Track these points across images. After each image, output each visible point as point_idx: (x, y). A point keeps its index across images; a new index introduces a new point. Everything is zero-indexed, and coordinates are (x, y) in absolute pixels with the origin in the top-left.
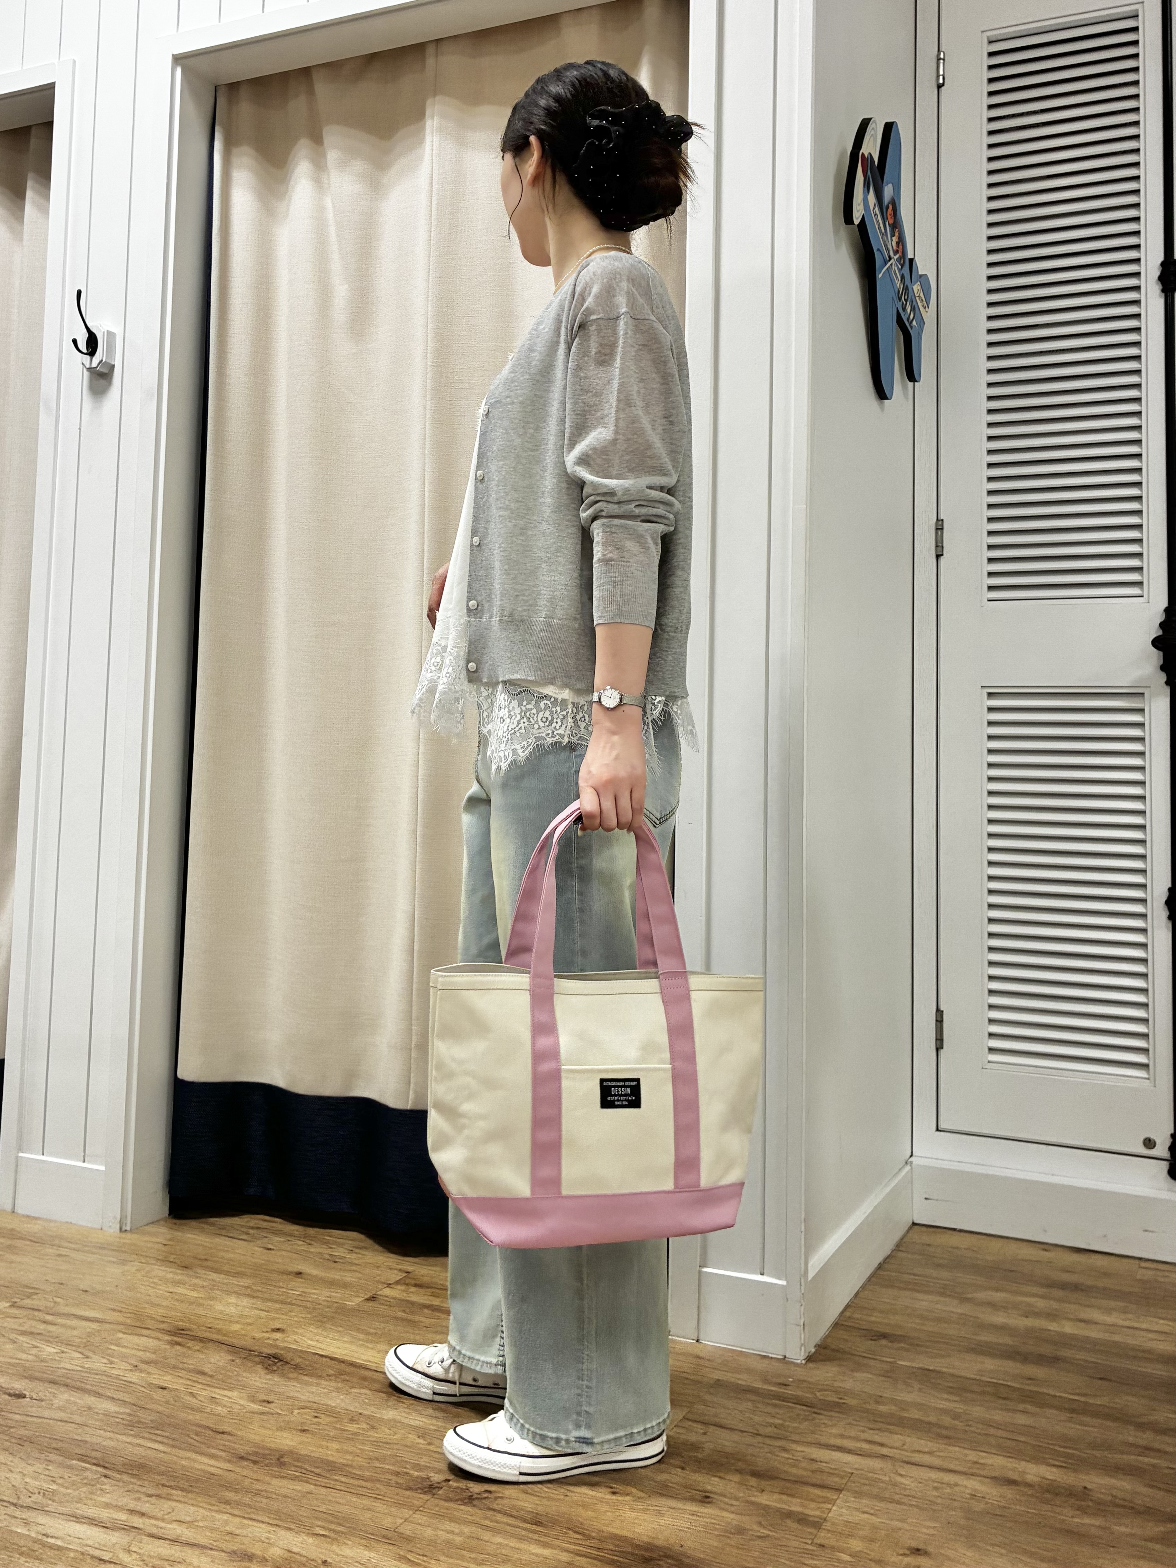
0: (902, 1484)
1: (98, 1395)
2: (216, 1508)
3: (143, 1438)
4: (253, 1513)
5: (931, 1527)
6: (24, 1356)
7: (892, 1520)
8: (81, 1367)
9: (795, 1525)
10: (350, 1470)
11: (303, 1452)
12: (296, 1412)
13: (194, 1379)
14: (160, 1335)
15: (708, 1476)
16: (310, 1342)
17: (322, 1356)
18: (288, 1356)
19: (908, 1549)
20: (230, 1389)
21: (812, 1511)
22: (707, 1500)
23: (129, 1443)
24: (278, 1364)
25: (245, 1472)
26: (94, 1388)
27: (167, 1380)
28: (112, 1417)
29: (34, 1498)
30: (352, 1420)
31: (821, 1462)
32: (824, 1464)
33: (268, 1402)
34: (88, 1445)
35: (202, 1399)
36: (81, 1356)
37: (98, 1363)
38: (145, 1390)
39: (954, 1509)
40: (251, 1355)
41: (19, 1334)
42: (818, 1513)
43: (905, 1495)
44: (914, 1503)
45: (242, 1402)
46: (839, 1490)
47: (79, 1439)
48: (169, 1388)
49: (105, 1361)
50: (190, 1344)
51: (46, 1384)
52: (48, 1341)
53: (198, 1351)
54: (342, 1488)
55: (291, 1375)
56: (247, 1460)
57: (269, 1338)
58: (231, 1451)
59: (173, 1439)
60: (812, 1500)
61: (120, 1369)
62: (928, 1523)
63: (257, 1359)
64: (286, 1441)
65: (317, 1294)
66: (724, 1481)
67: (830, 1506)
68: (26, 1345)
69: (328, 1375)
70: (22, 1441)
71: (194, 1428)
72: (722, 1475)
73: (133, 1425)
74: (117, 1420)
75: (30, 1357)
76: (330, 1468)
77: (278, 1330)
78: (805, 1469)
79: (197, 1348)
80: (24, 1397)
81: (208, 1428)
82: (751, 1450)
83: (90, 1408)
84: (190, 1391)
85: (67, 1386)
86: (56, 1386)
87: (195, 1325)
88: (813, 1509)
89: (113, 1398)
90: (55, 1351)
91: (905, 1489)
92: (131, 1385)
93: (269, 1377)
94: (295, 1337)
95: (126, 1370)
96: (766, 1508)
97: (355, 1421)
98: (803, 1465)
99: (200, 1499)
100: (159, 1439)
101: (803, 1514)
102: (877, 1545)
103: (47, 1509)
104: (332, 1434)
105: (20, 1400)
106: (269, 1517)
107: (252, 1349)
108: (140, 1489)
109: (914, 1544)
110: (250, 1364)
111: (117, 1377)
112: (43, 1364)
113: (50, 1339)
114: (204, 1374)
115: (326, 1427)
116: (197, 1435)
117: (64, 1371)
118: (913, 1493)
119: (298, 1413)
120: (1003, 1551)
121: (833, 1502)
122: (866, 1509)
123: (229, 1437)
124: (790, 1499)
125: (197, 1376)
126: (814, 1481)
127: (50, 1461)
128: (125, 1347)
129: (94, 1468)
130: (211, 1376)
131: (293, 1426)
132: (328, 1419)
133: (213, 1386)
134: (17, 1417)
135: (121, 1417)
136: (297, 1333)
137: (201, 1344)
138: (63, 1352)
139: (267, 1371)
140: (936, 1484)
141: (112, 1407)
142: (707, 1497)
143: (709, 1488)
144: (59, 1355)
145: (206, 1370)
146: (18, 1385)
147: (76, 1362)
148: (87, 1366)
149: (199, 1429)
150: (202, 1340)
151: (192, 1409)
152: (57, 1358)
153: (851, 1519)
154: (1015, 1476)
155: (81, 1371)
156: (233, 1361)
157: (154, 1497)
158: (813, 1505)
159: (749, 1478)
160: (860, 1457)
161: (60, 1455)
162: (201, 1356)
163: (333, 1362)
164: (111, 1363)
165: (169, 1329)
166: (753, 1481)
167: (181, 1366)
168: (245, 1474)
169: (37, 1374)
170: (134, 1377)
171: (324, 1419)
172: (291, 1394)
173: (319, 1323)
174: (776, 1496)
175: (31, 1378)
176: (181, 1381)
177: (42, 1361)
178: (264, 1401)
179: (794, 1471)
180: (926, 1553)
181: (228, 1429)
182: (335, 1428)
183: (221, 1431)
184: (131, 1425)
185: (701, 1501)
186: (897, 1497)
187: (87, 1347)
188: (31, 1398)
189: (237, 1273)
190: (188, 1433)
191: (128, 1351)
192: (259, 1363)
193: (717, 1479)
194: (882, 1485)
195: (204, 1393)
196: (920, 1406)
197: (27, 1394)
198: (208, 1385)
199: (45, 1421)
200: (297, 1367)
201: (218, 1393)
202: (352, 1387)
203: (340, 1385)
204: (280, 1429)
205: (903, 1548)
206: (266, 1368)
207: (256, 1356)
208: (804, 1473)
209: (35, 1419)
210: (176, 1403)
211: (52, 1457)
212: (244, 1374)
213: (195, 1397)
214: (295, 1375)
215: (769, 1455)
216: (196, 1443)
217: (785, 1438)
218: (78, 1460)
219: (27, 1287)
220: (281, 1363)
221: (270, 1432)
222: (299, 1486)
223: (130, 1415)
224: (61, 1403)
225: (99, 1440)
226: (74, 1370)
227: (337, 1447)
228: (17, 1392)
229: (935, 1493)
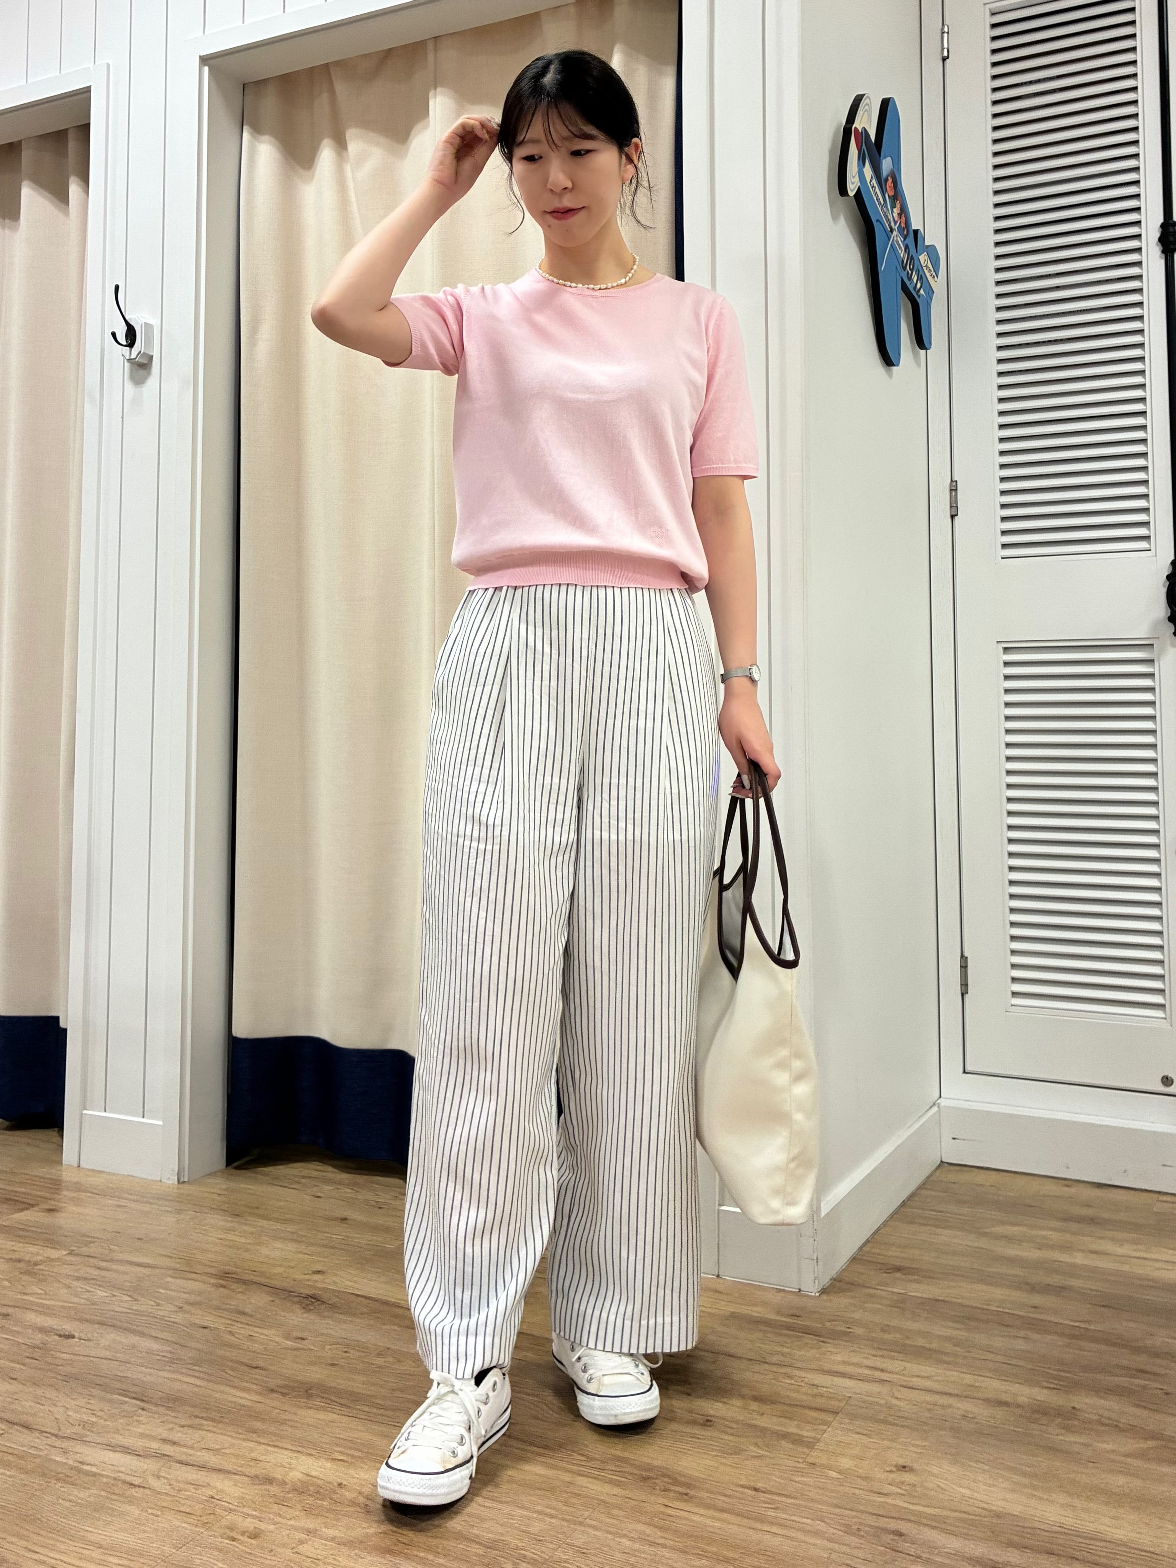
0: (896, 1405)
1: (143, 1335)
2: (243, 1436)
3: (182, 1373)
4: (277, 1440)
5: (918, 1446)
6: (76, 1300)
7: (883, 1439)
8: (130, 1309)
9: (791, 1446)
10: (373, 1400)
11: (333, 1384)
12: (328, 1347)
13: (236, 1319)
14: (205, 1278)
15: (712, 1402)
16: (348, 1283)
17: (358, 1295)
18: (325, 1297)
19: (896, 1466)
20: (270, 1327)
21: (807, 1433)
22: (709, 1423)
23: (168, 1378)
24: (316, 1304)
25: (275, 1403)
26: (140, 1329)
27: (208, 1320)
28: (156, 1355)
29: (78, 1429)
30: (379, 1355)
31: (822, 1387)
32: (825, 1389)
33: (303, 1339)
34: (129, 1381)
35: (241, 1337)
36: (129, 1299)
37: (146, 1305)
38: (186, 1329)
39: (944, 1429)
40: (292, 1296)
41: (73, 1280)
42: (813, 1434)
43: (898, 1417)
44: (906, 1424)
45: (277, 1339)
46: (836, 1413)
47: (121, 1374)
48: (210, 1327)
49: (152, 1303)
50: (234, 1286)
51: (97, 1326)
52: (99, 1286)
53: (241, 1292)
54: (363, 1417)
55: (326, 1314)
56: (277, 1392)
57: (308, 1280)
58: (263, 1384)
59: (210, 1375)
60: (808, 1423)
61: (166, 1311)
62: (919, 1443)
63: (295, 1299)
64: (316, 1374)
65: (359, 1238)
66: (728, 1406)
67: (825, 1427)
68: (80, 1289)
69: (362, 1314)
70: (67, 1378)
71: (230, 1364)
72: (725, 1400)
73: (173, 1361)
74: (159, 1358)
75: (83, 1301)
76: (354, 1399)
77: (319, 1272)
78: (806, 1394)
79: (241, 1290)
80: (73, 1337)
81: (242, 1363)
82: (756, 1377)
83: (134, 1347)
84: (229, 1329)
85: (114, 1326)
86: (105, 1327)
87: (240, 1268)
88: (808, 1431)
89: (156, 1337)
90: (105, 1294)
91: (899, 1410)
92: (175, 1325)
93: (305, 1315)
94: (334, 1279)
95: (171, 1311)
96: (763, 1431)
97: (382, 1355)
98: (804, 1390)
99: (230, 1429)
100: (197, 1374)
101: (800, 1435)
102: (867, 1462)
103: (87, 1439)
104: (358, 1367)
105: (68, 1341)
106: (292, 1445)
107: (292, 1290)
108: (174, 1420)
109: (901, 1462)
110: (288, 1304)
111: (162, 1318)
112: (93, 1307)
113: (102, 1283)
114: (244, 1313)
115: (354, 1361)
116: (234, 1371)
117: (112, 1313)
118: (906, 1415)
119: (330, 1349)
120: (987, 1468)
121: (828, 1424)
122: (859, 1430)
123: (263, 1372)
124: (788, 1421)
125: (238, 1316)
126: (813, 1405)
127: (92, 1396)
128: (172, 1290)
129: (134, 1401)
130: (251, 1316)
131: (322, 1361)
132: (358, 1354)
133: (251, 1325)
134: (65, 1356)
135: (163, 1354)
136: (336, 1275)
137: (244, 1286)
138: (114, 1296)
139: (303, 1311)
140: (929, 1407)
141: (155, 1346)
142: (708, 1421)
143: (712, 1412)
144: (109, 1298)
145: (247, 1310)
146: (68, 1327)
147: (126, 1305)
148: (134, 1308)
149: (235, 1365)
150: (245, 1282)
151: (231, 1346)
152: (107, 1301)
153: (843, 1439)
154: (1004, 1397)
155: (129, 1313)
156: (273, 1301)
157: (186, 1428)
158: (809, 1427)
159: (752, 1403)
160: (859, 1382)
161: (102, 1391)
162: (245, 1297)
163: (368, 1301)
164: (158, 1305)
165: (214, 1273)
166: (754, 1406)
167: (224, 1307)
168: (273, 1405)
169: (88, 1317)
170: (178, 1318)
171: (353, 1354)
172: (325, 1332)
173: (358, 1265)
174: (775, 1419)
175: (81, 1320)
176: (223, 1321)
177: (93, 1304)
178: (299, 1338)
179: (793, 1395)
180: (911, 1470)
181: (261, 1364)
182: (363, 1362)
183: (255, 1366)
184: (172, 1361)
185: (702, 1425)
186: (890, 1419)
187: (136, 1290)
188: (80, 1339)
189: (286, 1220)
190: (223, 1368)
191: (173, 1294)
192: (297, 1303)
193: (720, 1404)
194: (877, 1407)
195: (245, 1331)
196: (925, 1334)
197: (76, 1334)
198: (247, 1324)
199: (92, 1359)
200: (333, 1307)
201: (256, 1332)
202: (384, 1324)
203: (372, 1322)
204: (311, 1363)
205: (892, 1465)
206: (304, 1308)
207: (295, 1296)
208: (804, 1397)
209: (81, 1358)
210: (216, 1342)
211: (96, 1392)
212: (283, 1314)
213: (233, 1335)
214: (330, 1314)
215: (773, 1381)
216: (232, 1378)
217: (790, 1366)
218: (119, 1394)
219: (84, 1236)
220: (319, 1303)
221: (302, 1367)
222: (322, 1415)
223: (171, 1352)
224: (107, 1343)
225: (141, 1376)
226: (123, 1313)
227: (364, 1379)
228: (67, 1333)
229: (928, 1415)
